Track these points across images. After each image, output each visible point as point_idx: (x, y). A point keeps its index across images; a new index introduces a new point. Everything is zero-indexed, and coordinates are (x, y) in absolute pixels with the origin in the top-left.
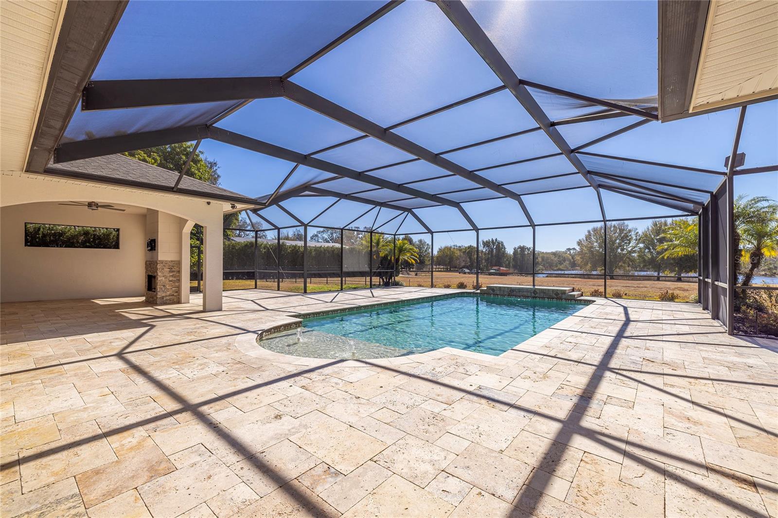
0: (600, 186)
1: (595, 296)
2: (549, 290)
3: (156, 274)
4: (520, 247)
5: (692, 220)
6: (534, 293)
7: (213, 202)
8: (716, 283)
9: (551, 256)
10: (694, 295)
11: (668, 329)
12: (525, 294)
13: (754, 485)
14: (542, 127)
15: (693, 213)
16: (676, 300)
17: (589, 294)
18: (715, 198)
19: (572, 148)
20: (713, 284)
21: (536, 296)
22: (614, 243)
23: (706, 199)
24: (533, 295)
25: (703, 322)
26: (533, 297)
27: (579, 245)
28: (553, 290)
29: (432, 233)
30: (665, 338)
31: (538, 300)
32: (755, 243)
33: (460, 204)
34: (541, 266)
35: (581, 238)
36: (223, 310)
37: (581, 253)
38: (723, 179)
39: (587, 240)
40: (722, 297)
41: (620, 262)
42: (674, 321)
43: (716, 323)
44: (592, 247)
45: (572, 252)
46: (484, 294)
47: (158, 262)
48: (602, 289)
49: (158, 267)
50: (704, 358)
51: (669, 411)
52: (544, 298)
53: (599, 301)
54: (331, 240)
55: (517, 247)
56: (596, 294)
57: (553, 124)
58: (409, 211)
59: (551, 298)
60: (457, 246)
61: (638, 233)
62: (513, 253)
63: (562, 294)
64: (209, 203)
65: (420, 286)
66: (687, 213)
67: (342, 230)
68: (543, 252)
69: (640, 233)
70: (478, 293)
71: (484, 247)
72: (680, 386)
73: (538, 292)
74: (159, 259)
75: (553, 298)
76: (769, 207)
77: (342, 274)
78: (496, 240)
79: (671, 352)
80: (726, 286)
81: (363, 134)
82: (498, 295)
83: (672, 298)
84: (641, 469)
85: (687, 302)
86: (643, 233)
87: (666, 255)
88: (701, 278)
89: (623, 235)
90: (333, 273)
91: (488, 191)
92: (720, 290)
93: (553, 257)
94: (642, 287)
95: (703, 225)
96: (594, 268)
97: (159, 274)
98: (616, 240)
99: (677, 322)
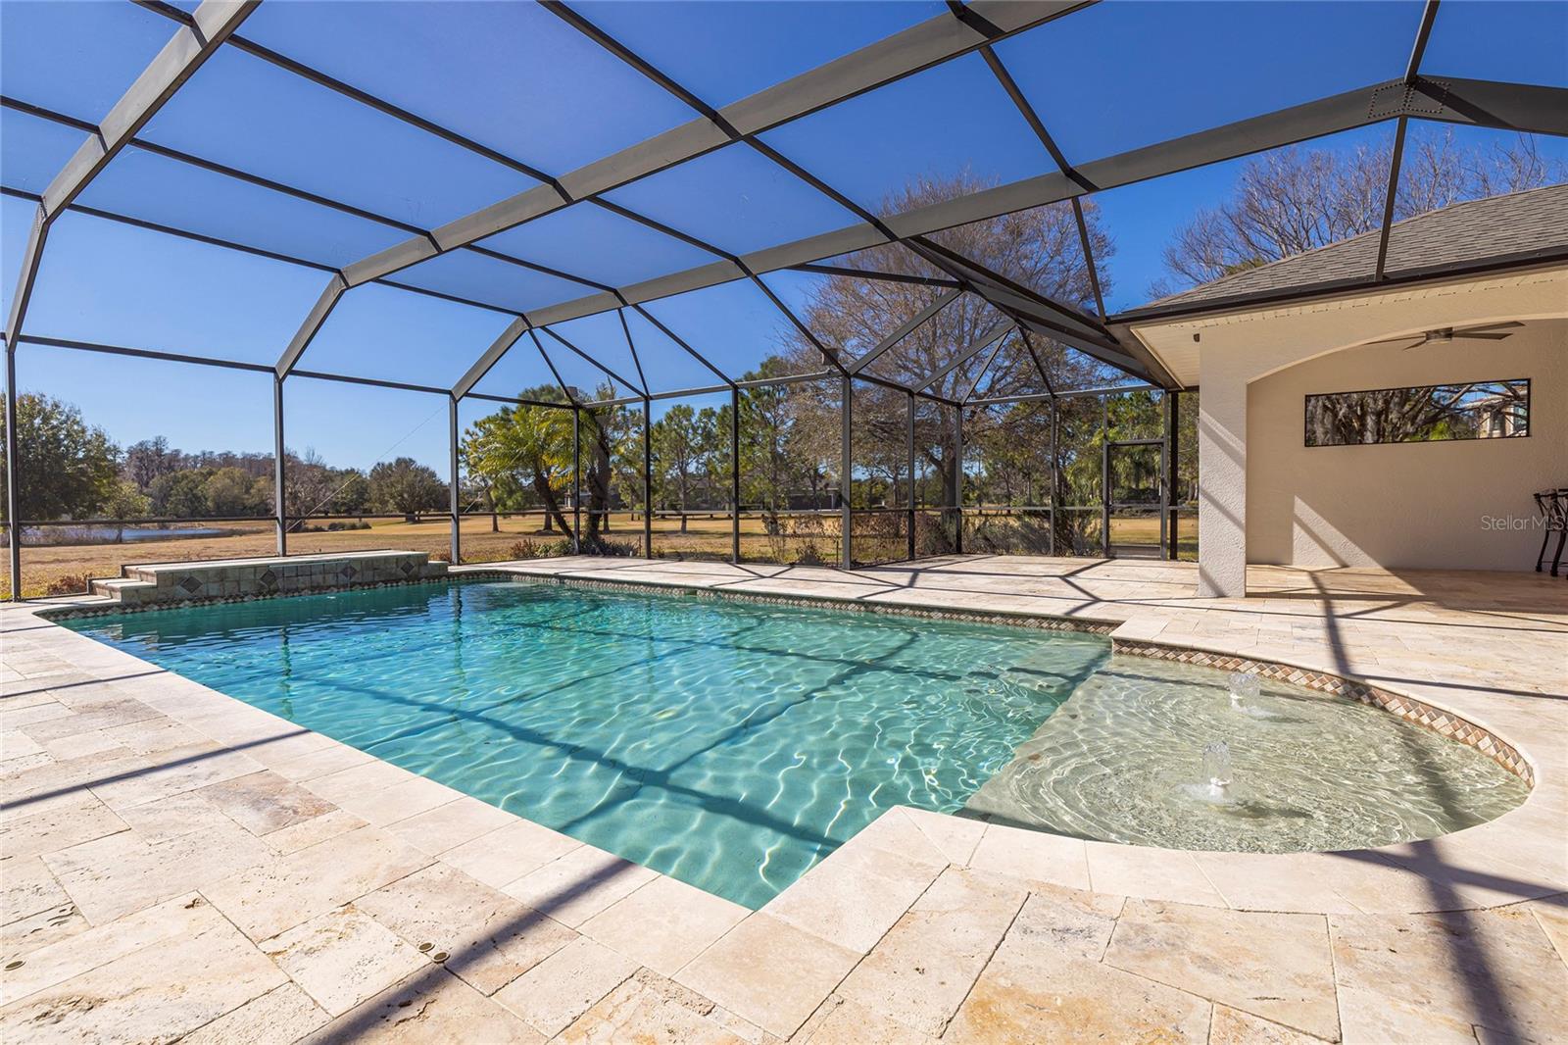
2: (386, 559)
6: (344, 572)
12: (318, 579)
24: (342, 579)
26: (344, 586)
52: (375, 583)
59: (391, 581)
63: (415, 566)
75: (397, 581)
82: (211, 599)
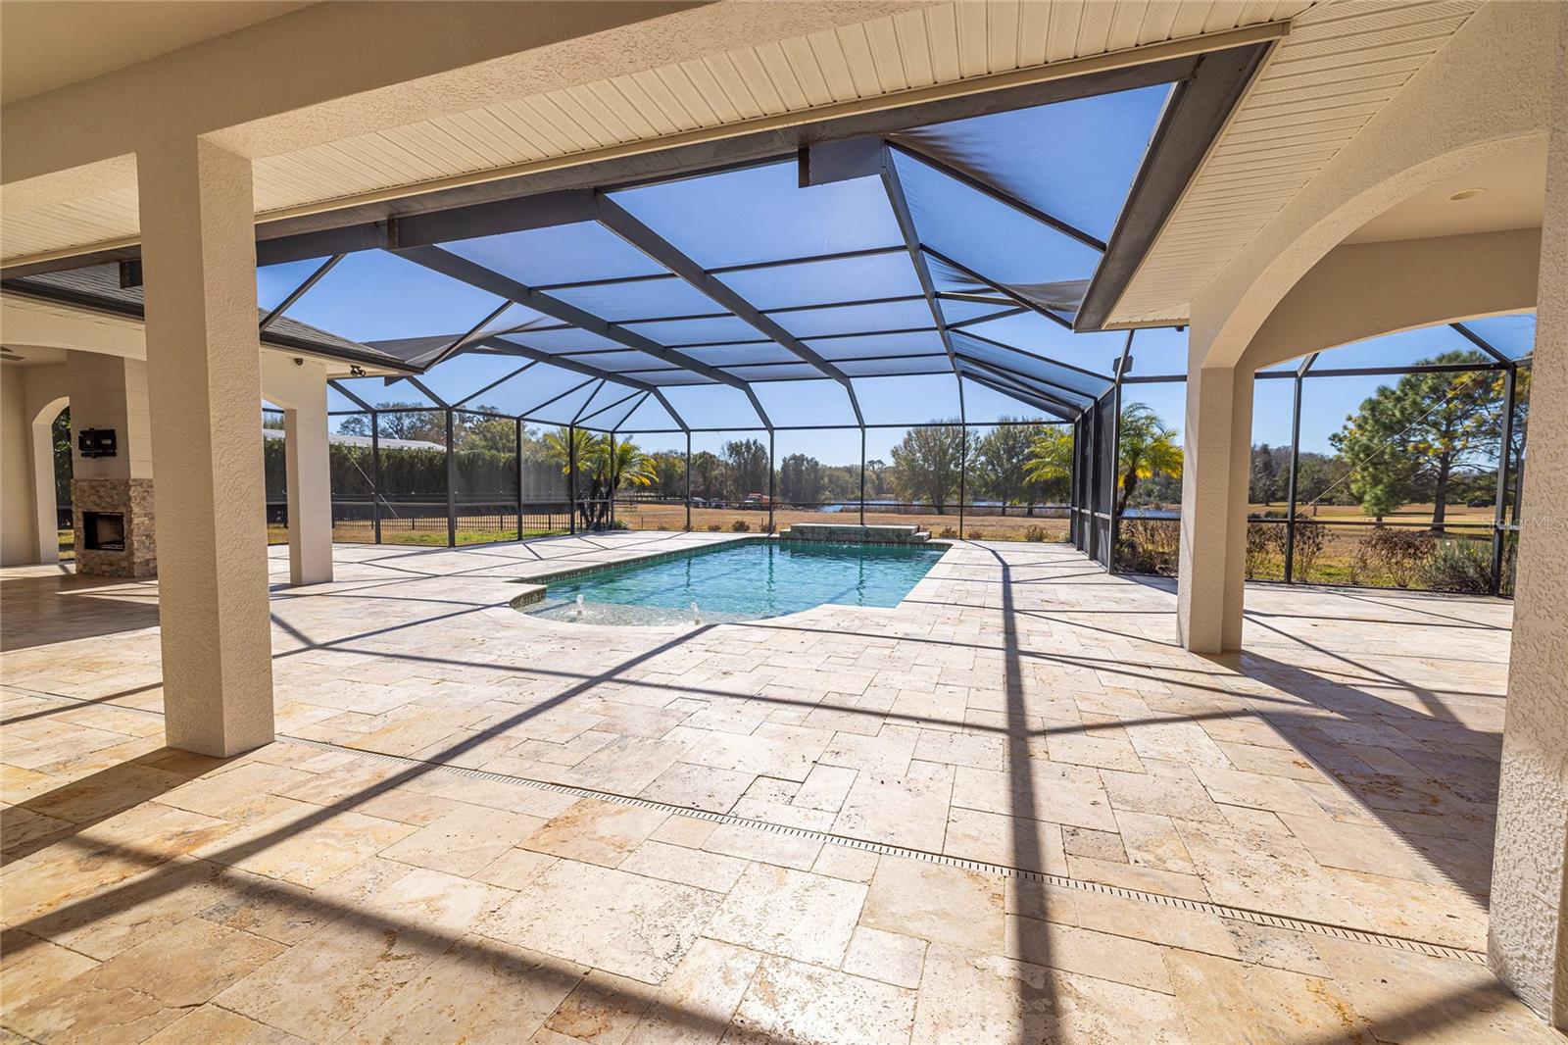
0: (964, 373)
1: (947, 537)
2: (887, 529)
3: (122, 510)
4: (794, 458)
5: (1067, 428)
6: (863, 535)
7: (308, 358)
8: (1096, 514)
9: (845, 474)
10: (1064, 534)
11: (1051, 572)
13: (1149, 667)
14: (927, 296)
15: (1070, 420)
16: (1045, 540)
17: (938, 536)
18: (1099, 405)
19: (947, 323)
20: (1092, 515)
21: (869, 539)
22: (945, 452)
23: (1088, 405)
24: (864, 538)
25: (1083, 564)
26: (865, 542)
27: (894, 456)
28: (893, 530)
29: (688, 431)
30: (1052, 581)
31: (871, 545)
32: (1130, 463)
33: (750, 384)
34: (827, 492)
35: (897, 445)
36: (335, 580)
37: (894, 470)
38: (1112, 385)
39: (905, 448)
40: (1102, 531)
41: (952, 485)
42: (1054, 564)
43: (1094, 563)
44: (913, 460)
45: (876, 466)
46: (787, 539)
47: (131, 483)
48: (956, 528)
49: (132, 493)
50: (1094, 596)
51: (1081, 635)
53: (956, 543)
54: (396, 432)
55: (788, 457)
56: (948, 534)
57: (938, 295)
58: (652, 388)
60: (676, 453)
61: (978, 438)
62: (782, 469)
63: (906, 535)
64: (299, 361)
65: (662, 529)
66: (1062, 420)
67: (519, 420)
68: (830, 468)
69: (982, 438)
70: (775, 538)
71: (731, 456)
72: (1081, 618)
73: (872, 533)
74: (133, 476)
76: (1147, 418)
77: (519, 509)
78: (755, 442)
79: (1063, 593)
80: (1109, 517)
81: (668, 271)
82: (809, 540)
83: (1040, 539)
84: (1077, 668)
85: (1056, 542)
86: (986, 439)
87: (1034, 476)
88: (1077, 509)
89: (957, 440)
90: (504, 506)
91: (810, 368)
92: (1100, 524)
93: (847, 476)
94: (988, 526)
95: (1081, 437)
96: (916, 495)
97: (136, 510)
98: (948, 449)
99: (1056, 564)
